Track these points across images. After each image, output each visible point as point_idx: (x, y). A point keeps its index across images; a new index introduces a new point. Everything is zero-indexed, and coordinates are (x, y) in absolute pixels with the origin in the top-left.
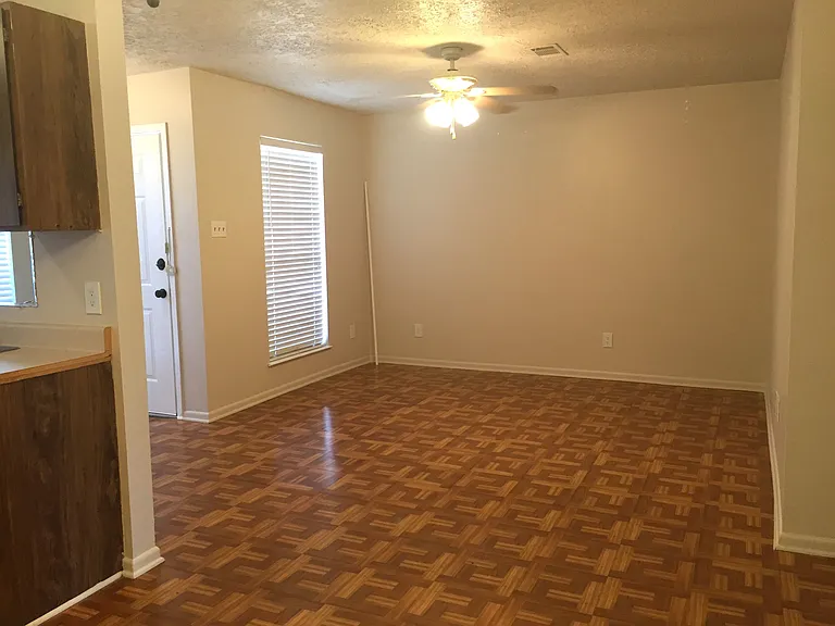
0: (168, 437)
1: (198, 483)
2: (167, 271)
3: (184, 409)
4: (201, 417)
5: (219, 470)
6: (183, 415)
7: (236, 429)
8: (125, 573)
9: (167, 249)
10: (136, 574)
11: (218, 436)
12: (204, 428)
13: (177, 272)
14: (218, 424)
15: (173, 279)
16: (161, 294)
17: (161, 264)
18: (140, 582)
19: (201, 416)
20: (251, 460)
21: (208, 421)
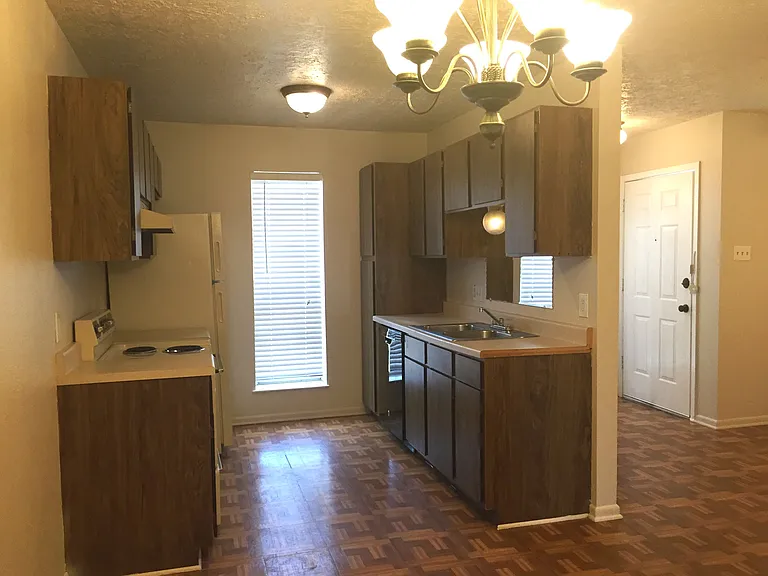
0: (675, 433)
1: (678, 473)
2: (691, 290)
3: (696, 413)
4: (712, 423)
5: (703, 468)
6: (695, 418)
7: (739, 440)
8: (591, 517)
9: (692, 272)
10: (597, 519)
11: (719, 442)
12: (711, 433)
13: (698, 291)
14: (722, 433)
15: (694, 297)
16: (684, 309)
17: (686, 283)
18: (598, 526)
19: (710, 422)
20: (737, 469)
21: (715, 428)
